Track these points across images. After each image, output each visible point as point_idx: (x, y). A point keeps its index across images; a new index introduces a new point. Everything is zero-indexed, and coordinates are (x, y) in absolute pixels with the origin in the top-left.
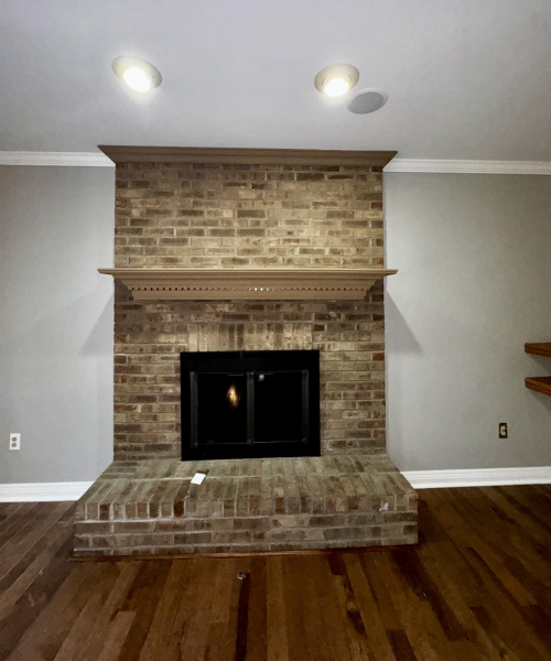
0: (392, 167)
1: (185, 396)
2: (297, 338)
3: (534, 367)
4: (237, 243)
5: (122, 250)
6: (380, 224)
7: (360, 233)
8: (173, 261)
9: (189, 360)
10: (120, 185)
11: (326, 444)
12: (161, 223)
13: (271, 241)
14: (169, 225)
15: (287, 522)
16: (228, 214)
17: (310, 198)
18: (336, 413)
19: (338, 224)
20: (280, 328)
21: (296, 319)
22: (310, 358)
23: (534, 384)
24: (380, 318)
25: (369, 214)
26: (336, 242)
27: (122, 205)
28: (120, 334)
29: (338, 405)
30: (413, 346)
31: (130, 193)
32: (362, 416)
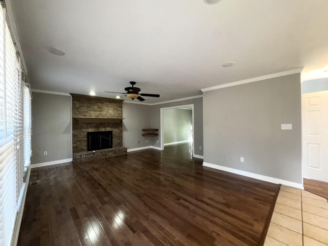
0: (124, 102)
1: (88, 140)
2: (108, 129)
3: (144, 133)
4: (98, 113)
5: (74, 113)
6: (122, 111)
7: (119, 112)
8: (85, 116)
9: (89, 134)
10: (73, 100)
11: (113, 146)
12: (83, 108)
13: (104, 113)
14: (84, 109)
15: (110, 154)
16: (96, 108)
17: (111, 106)
18: (115, 141)
19: (115, 110)
20: (105, 128)
21: (108, 126)
22: (111, 132)
23: (143, 135)
24: (122, 126)
25: (120, 109)
26: (115, 113)
27: (74, 104)
28: (74, 129)
29: (115, 140)
30: (127, 130)
31: (76, 102)
32: (119, 141)
